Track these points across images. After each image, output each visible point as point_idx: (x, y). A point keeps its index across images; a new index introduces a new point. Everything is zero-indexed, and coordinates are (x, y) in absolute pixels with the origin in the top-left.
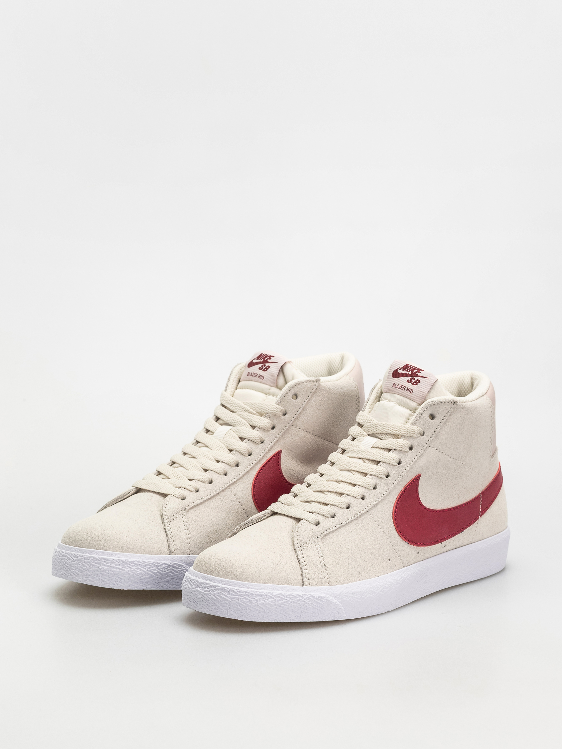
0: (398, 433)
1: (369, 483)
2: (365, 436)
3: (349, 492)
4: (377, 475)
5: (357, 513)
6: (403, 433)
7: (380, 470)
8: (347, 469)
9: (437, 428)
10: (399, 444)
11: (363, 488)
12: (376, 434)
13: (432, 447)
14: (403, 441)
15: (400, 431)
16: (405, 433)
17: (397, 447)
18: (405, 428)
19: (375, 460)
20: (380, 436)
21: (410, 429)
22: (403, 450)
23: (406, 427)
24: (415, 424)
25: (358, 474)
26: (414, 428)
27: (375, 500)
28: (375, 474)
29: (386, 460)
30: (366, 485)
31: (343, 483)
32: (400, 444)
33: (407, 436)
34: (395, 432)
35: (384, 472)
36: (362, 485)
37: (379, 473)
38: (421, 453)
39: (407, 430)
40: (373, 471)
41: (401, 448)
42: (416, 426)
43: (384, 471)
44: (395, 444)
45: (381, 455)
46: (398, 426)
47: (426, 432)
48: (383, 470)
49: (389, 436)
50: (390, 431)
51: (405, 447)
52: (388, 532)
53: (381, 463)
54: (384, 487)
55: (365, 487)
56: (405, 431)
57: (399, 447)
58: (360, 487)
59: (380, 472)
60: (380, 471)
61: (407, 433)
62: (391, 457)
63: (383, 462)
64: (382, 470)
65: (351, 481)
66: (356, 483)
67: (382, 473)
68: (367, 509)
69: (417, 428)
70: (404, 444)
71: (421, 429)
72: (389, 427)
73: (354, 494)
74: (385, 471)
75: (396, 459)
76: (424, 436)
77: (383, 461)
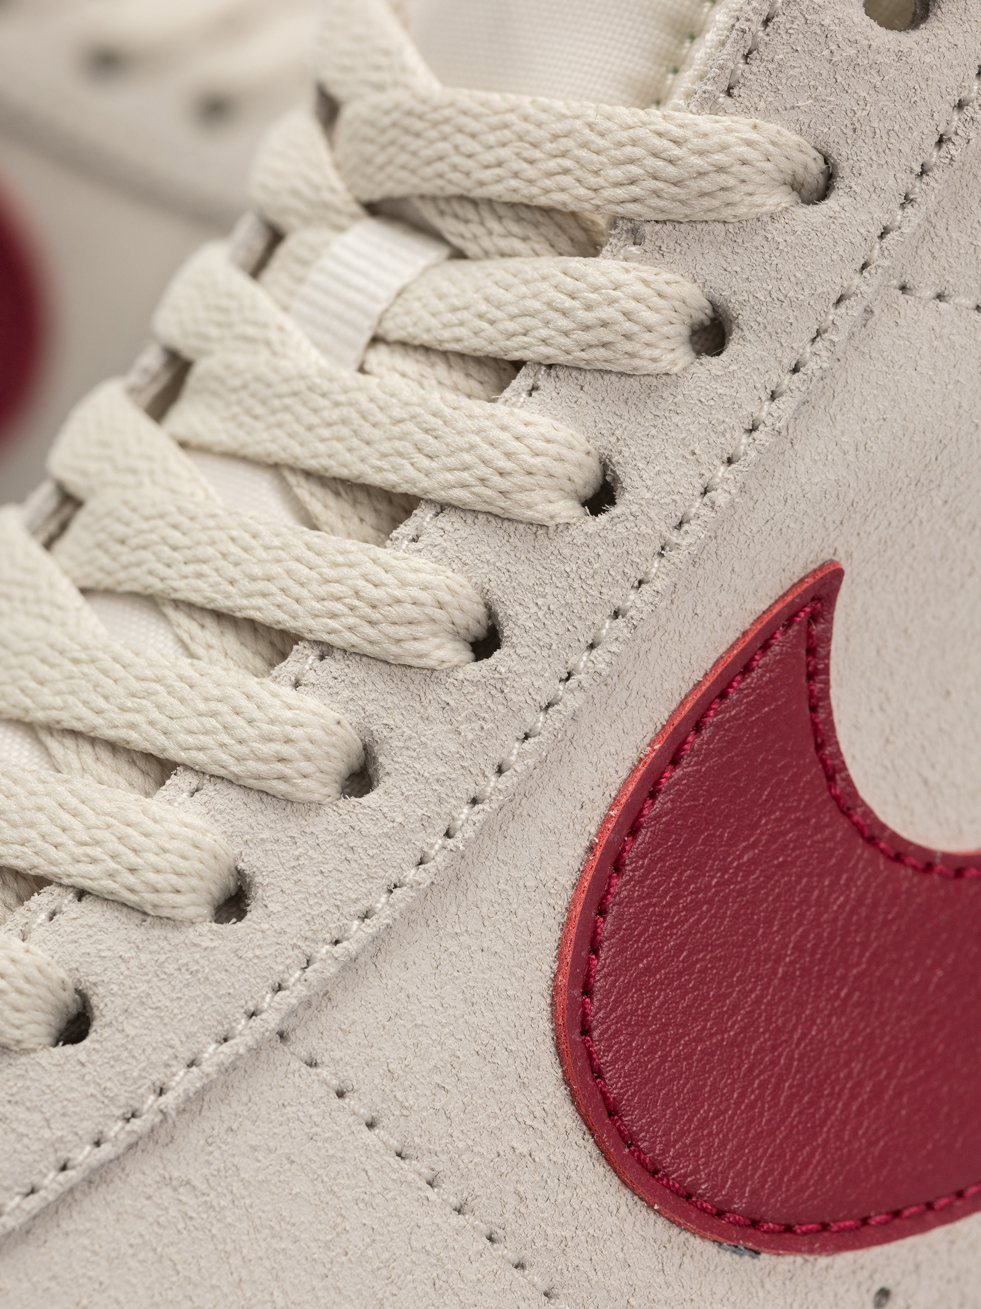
0: (578, 198)
1: (288, 741)
2: (344, 221)
3: (84, 868)
4: (369, 649)
5: (157, 1077)
6: (621, 193)
7: (399, 593)
8: (136, 587)
9: (960, 106)
10: (585, 316)
11: (234, 793)
12: (418, 204)
13: (929, 293)
14: (623, 277)
15: (592, 180)
16: (635, 190)
17: (562, 340)
18: (634, 143)
19: (375, 479)
20: (447, 226)
21: (676, 151)
22: (625, 364)
23: (641, 132)
24: (729, 93)
25: (214, 641)
26: (715, 140)
27: (360, 907)
28: (354, 639)
29: (464, 486)
30: (262, 768)
31: (69, 742)
32: (588, 308)
33: (661, 217)
34: (548, 183)
35: (439, 614)
36: (222, 772)
37: (391, 630)
38: (812, 366)
39: (650, 162)
40: (338, 607)
41: (602, 353)
42: (746, 111)
43: (441, 606)
44: (552, 315)
45: (420, 436)
46: (578, 124)
47: (843, 154)
48: (424, 596)
49: (515, 228)
50: (514, 183)
51: (647, 337)
52: (512, 1201)
53: (423, 517)
54: (443, 758)
55: (251, 782)
56: (634, 170)
57: (586, 337)
58: (209, 788)
59: (395, 612)
60: (399, 601)
61: (657, 194)
62: (508, 455)
63: (442, 507)
64: (415, 592)
65: (132, 726)
66: (174, 753)
67: (427, 627)
68: (271, 1020)
69: (754, 136)
70: (631, 305)
71: (791, 138)
72: (507, 134)
73: (131, 879)
74: (446, 597)
75: (558, 468)
76: (825, 207)
77: (443, 495)
